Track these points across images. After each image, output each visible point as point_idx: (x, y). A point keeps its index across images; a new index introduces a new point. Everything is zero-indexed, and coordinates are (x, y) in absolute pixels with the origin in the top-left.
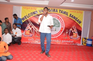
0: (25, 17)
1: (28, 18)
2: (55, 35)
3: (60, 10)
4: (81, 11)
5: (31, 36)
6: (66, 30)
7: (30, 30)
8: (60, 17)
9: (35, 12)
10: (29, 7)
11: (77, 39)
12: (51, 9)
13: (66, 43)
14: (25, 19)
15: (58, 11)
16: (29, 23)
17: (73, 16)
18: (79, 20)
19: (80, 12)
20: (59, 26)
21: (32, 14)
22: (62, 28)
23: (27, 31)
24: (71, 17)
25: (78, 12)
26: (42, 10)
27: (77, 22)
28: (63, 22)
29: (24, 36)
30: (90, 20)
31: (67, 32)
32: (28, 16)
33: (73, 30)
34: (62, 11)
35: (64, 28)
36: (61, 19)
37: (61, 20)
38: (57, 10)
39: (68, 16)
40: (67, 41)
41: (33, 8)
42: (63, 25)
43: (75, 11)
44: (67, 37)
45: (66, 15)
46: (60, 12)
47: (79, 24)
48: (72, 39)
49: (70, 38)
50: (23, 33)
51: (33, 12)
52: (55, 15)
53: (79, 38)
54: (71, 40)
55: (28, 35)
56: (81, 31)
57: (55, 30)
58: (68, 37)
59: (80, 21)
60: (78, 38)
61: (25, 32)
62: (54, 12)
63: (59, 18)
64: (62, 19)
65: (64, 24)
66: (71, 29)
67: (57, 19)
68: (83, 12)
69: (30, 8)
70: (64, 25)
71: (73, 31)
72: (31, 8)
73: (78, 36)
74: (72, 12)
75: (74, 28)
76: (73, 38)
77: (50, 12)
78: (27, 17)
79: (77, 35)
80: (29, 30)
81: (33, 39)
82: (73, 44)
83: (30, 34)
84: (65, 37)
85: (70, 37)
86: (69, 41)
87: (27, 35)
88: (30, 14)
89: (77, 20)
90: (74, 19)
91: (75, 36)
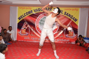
0: (21, 16)
4: (76, 8)
5: (27, 35)
6: (61, 28)
10: (24, 7)
16: (25, 22)
17: (68, 13)
18: (74, 18)
19: (76, 10)
21: (27, 13)
23: (23, 30)
24: (66, 15)
25: (73, 9)
26: (37, 9)
27: (72, 20)
29: (21, 35)
32: (24, 16)
35: (59, 26)
38: (51, 8)
39: (63, 14)
40: (63, 40)
41: (28, 7)
43: (70, 8)
47: (75, 22)
48: (68, 38)
49: (65, 37)
50: (20, 31)
51: (28, 12)
55: (24, 33)
59: (76, 19)
60: (74, 37)
61: (22, 31)
68: (80, 9)
69: (26, 7)
72: (27, 8)
74: (67, 9)
76: (69, 37)
80: (25, 29)
81: (28, 37)
82: (69, 43)
83: (26, 33)
85: (65, 36)
87: (23, 33)
88: (26, 13)
89: (72, 17)
90: (69, 17)
91: (71, 35)
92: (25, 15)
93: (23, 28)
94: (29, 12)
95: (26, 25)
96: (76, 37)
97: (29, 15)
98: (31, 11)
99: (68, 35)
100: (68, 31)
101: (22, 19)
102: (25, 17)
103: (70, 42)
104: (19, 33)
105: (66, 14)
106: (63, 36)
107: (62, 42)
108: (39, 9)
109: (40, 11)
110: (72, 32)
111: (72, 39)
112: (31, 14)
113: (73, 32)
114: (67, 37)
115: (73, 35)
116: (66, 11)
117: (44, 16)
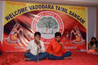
0: (9, 15)
1: (14, 18)
2: (52, 39)
4: (83, 7)
6: (66, 32)
7: (18, 34)
8: (57, 15)
9: (23, 9)
10: (15, 2)
11: (82, 44)
12: (45, 5)
13: (68, 49)
14: (10, 19)
15: (55, 8)
16: (16, 24)
17: (73, 13)
18: (81, 18)
19: (82, 9)
20: (56, 28)
21: (19, 11)
22: (60, 30)
23: (13, 35)
25: (79, 8)
26: (33, 6)
27: (79, 21)
28: (62, 21)
29: (9, 43)
30: (96, 18)
31: (67, 35)
32: (14, 14)
33: (75, 31)
34: (59, 7)
35: (63, 29)
36: (58, 17)
37: (59, 19)
38: (53, 6)
39: (68, 14)
40: (69, 47)
41: (21, 3)
42: (61, 25)
43: (76, 7)
44: (68, 41)
45: (65, 13)
46: (57, 9)
47: (82, 24)
48: (75, 45)
49: (72, 43)
51: (21, 9)
52: (51, 13)
53: (84, 43)
54: (74, 46)
55: (14, 40)
56: (86, 33)
57: (52, 33)
58: (70, 42)
59: (83, 20)
61: (10, 37)
62: (49, 9)
63: (57, 17)
64: (60, 17)
65: (63, 24)
66: (73, 31)
67: (53, 18)
68: (86, 8)
69: (17, 3)
70: (63, 26)
71: (75, 34)
72: (19, 4)
73: (83, 40)
74: (72, 8)
75: (76, 30)
76: (77, 43)
77: (44, 9)
78: (12, 16)
79: (81, 39)
80: (16, 34)
82: (77, 51)
83: (18, 39)
84: (66, 41)
85: (72, 42)
86: (72, 48)
87: (12, 40)
88: (17, 11)
89: (79, 18)
90: (76, 17)
91: (79, 40)
92: (16, 13)
93: (12, 33)
94: (23, 10)
95: (17, 27)
96: (85, 42)
97: (22, 13)
98: (25, 8)
99: (75, 40)
100: (75, 35)
101: (11, 19)
102: (16, 16)
103: (78, 49)
104: (6, 40)
105: (72, 13)
106: (69, 43)
107: (68, 51)
108: (36, 6)
109: (38, 8)
110: (79, 37)
111: (80, 46)
112: (24, 12)
113: (81, 36)
114: (74, 43)
115: (80, 41)
116: (71, 10)
117: (43, 15)
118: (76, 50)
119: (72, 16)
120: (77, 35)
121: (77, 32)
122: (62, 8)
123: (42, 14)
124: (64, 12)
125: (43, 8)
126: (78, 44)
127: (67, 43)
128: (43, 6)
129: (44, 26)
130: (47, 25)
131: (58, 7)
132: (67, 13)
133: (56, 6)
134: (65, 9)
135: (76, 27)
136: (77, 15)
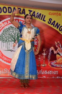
3: (30, 11)
17: (54, 22)
24: (52, 24)
31: (44, 54)
33: (56, 49)
34: (34, 12)
38: (24, 10)
39: (46, 23)
40: (46, 71)
43: (59, 12)
44: (45, 63)
45: (42, 21)
48: (55, 68)
49: (50, 66)
52: (21, 20)
54: (53, 70)
62: (19, 15)
66: (52, 48)
71: (55, 52)
74: (53, 14)
75: (57, 46)
76: (57, 66)
82: (58, 77)
85: (50, 64)
86: (50, 72)
90: (57, 28)
91: (61, 62)
99: (55, 62)
100: (56, 55)
106: (46, 65)
110: (61, 57)
114: (53, 66)
116: (51, 17)
117: (10, 24)
118: (56, 76)
119: (52, 26)
120: (58, 54)
121: (59, 50)
122: (38, 13)
123: (7, 21)
124: (41, 19)
125: (9, 12)
126: (59, 68)
127: (43, 66)
128: (10, 9)
129: (10, 39)
130: (14, 39)
131: (32, 11)
132: (45, 21)
133: (29, 11)
134: (43, 15)
135: (57, 42)
136: (60, 25)
